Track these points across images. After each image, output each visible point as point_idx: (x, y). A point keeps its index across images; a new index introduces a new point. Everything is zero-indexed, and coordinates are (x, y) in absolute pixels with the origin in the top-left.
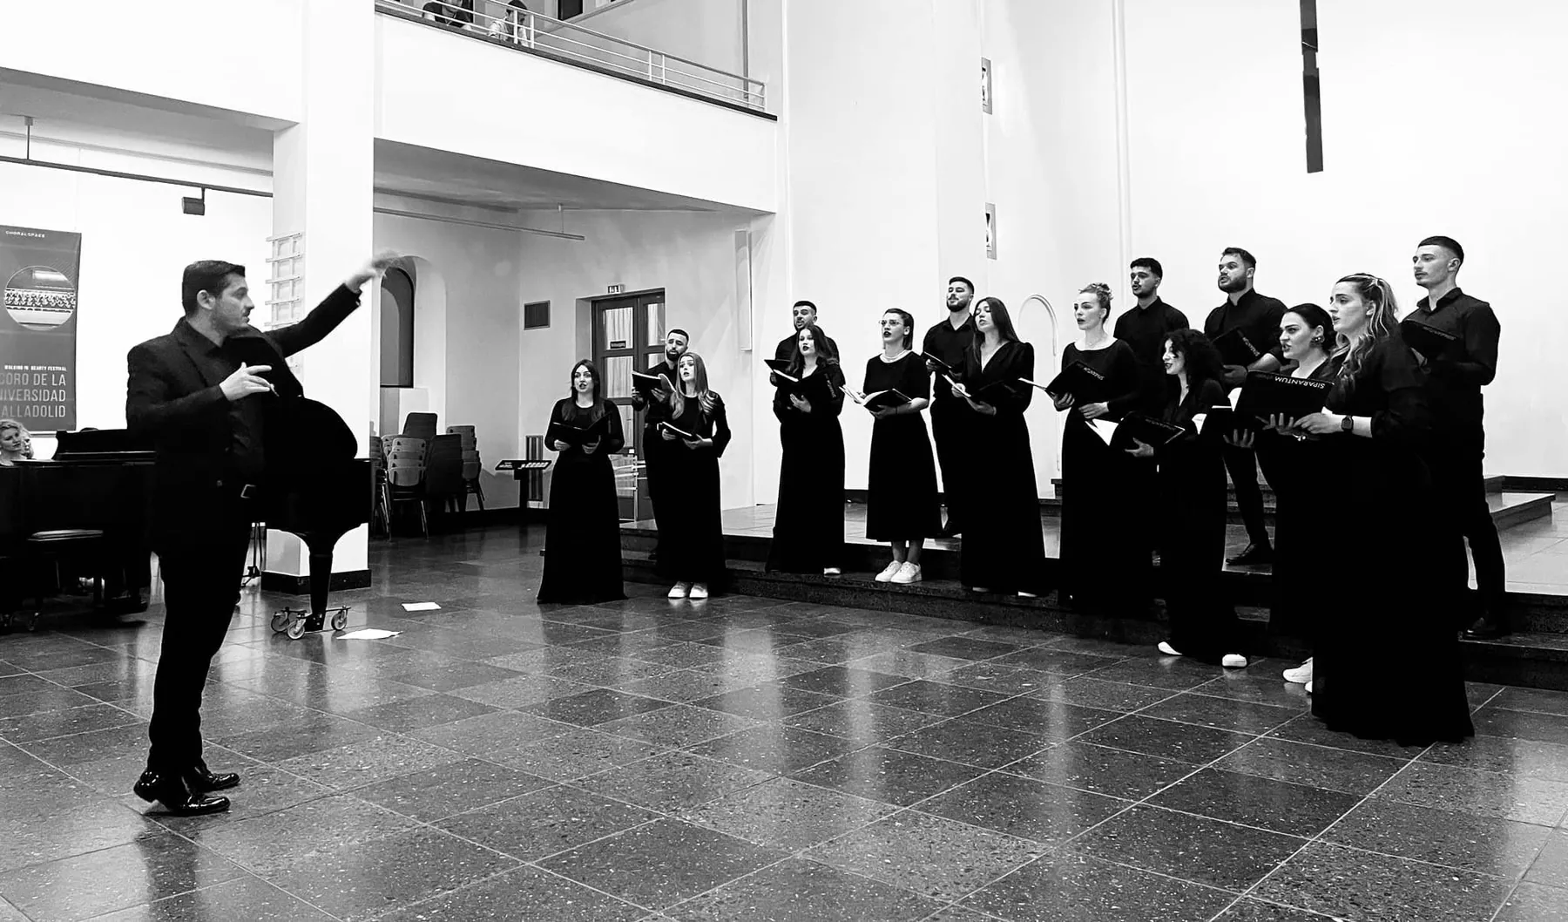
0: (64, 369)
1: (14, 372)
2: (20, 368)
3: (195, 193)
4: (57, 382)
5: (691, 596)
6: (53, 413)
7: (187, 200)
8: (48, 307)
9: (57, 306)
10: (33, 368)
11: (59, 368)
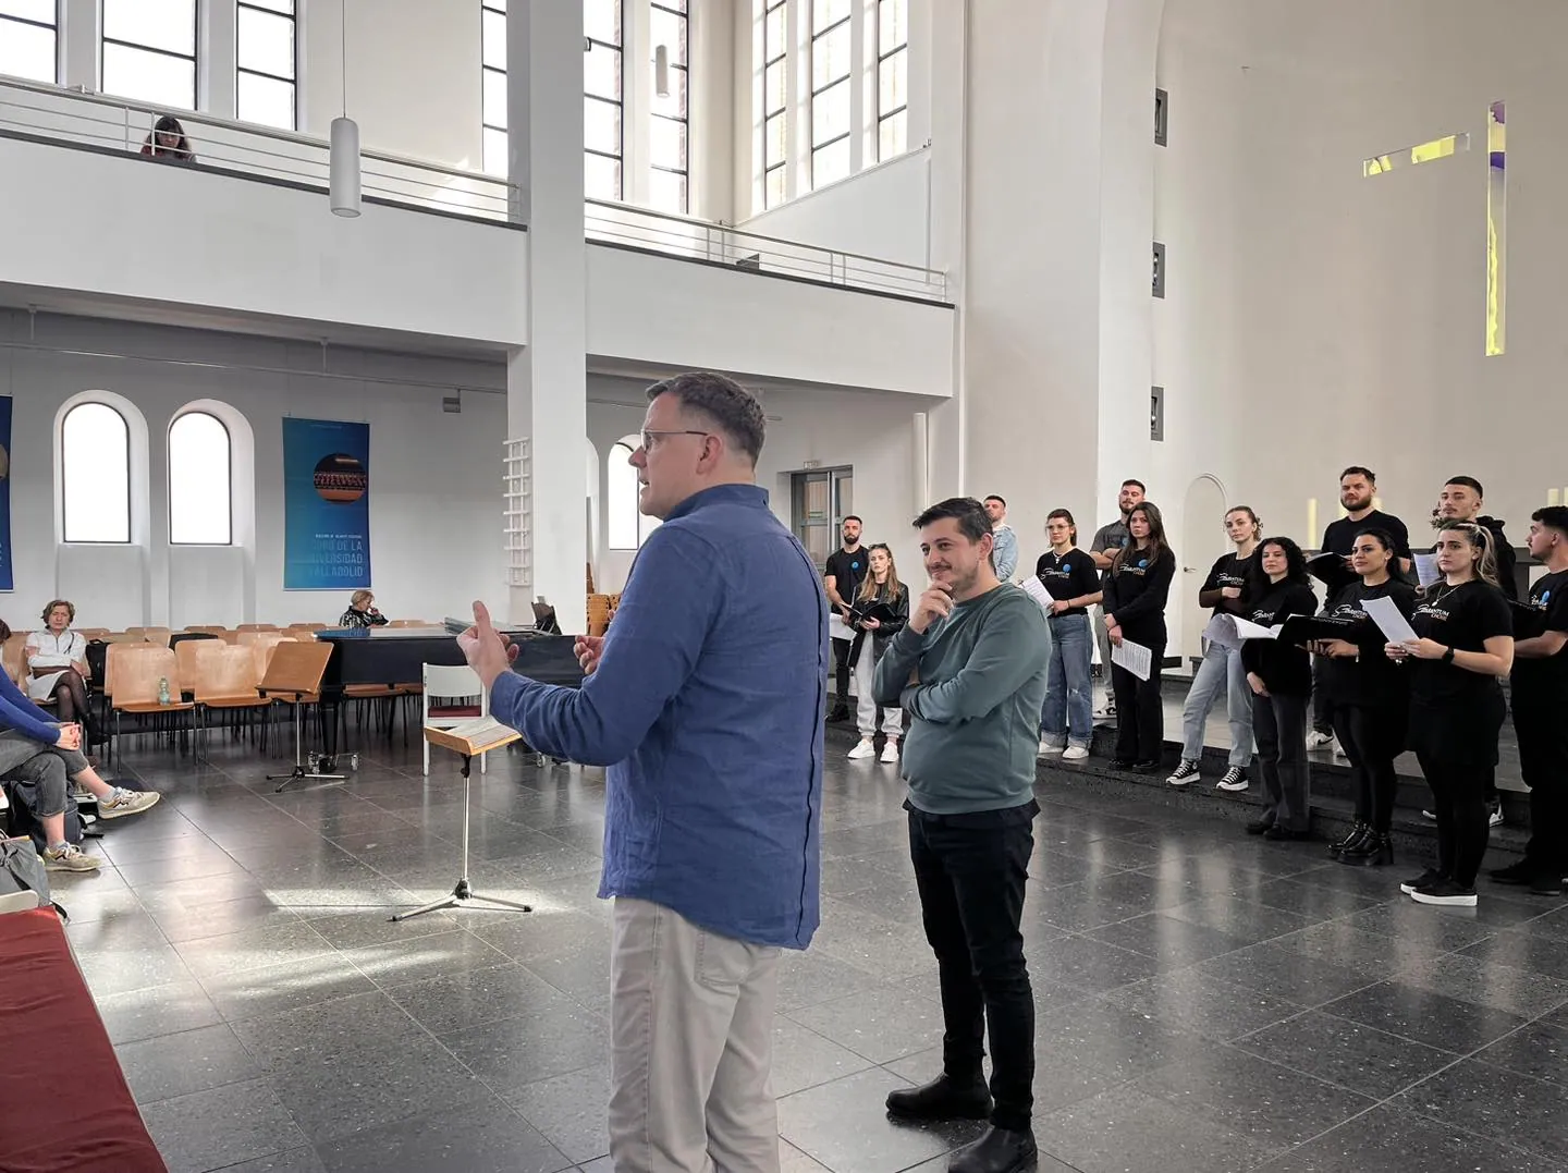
0: (360, 537)
1: (322, 539)
2: (327, 536)
3: (453, 394)
4: (355, 547)
5: (882, 759)
6: (353, 573)
7: (446, 401)
8: (346, 486)
9: (353, 485)
10: (337, 536)
11: (356, 537)
